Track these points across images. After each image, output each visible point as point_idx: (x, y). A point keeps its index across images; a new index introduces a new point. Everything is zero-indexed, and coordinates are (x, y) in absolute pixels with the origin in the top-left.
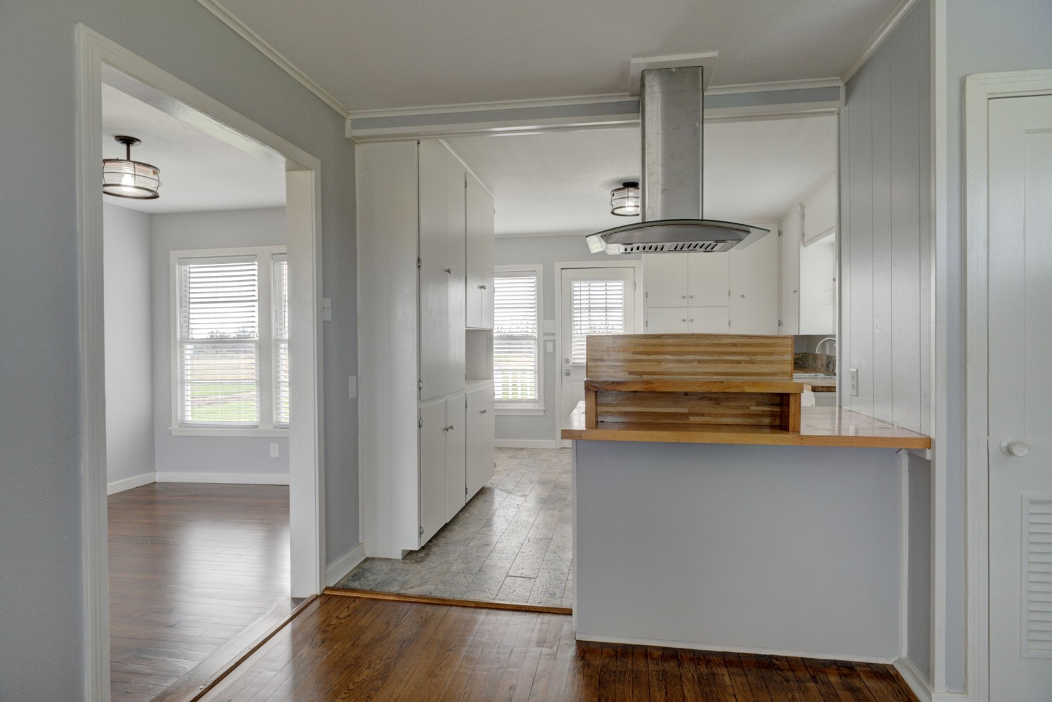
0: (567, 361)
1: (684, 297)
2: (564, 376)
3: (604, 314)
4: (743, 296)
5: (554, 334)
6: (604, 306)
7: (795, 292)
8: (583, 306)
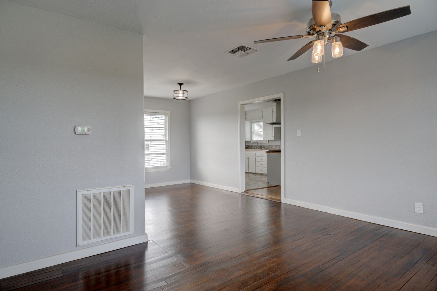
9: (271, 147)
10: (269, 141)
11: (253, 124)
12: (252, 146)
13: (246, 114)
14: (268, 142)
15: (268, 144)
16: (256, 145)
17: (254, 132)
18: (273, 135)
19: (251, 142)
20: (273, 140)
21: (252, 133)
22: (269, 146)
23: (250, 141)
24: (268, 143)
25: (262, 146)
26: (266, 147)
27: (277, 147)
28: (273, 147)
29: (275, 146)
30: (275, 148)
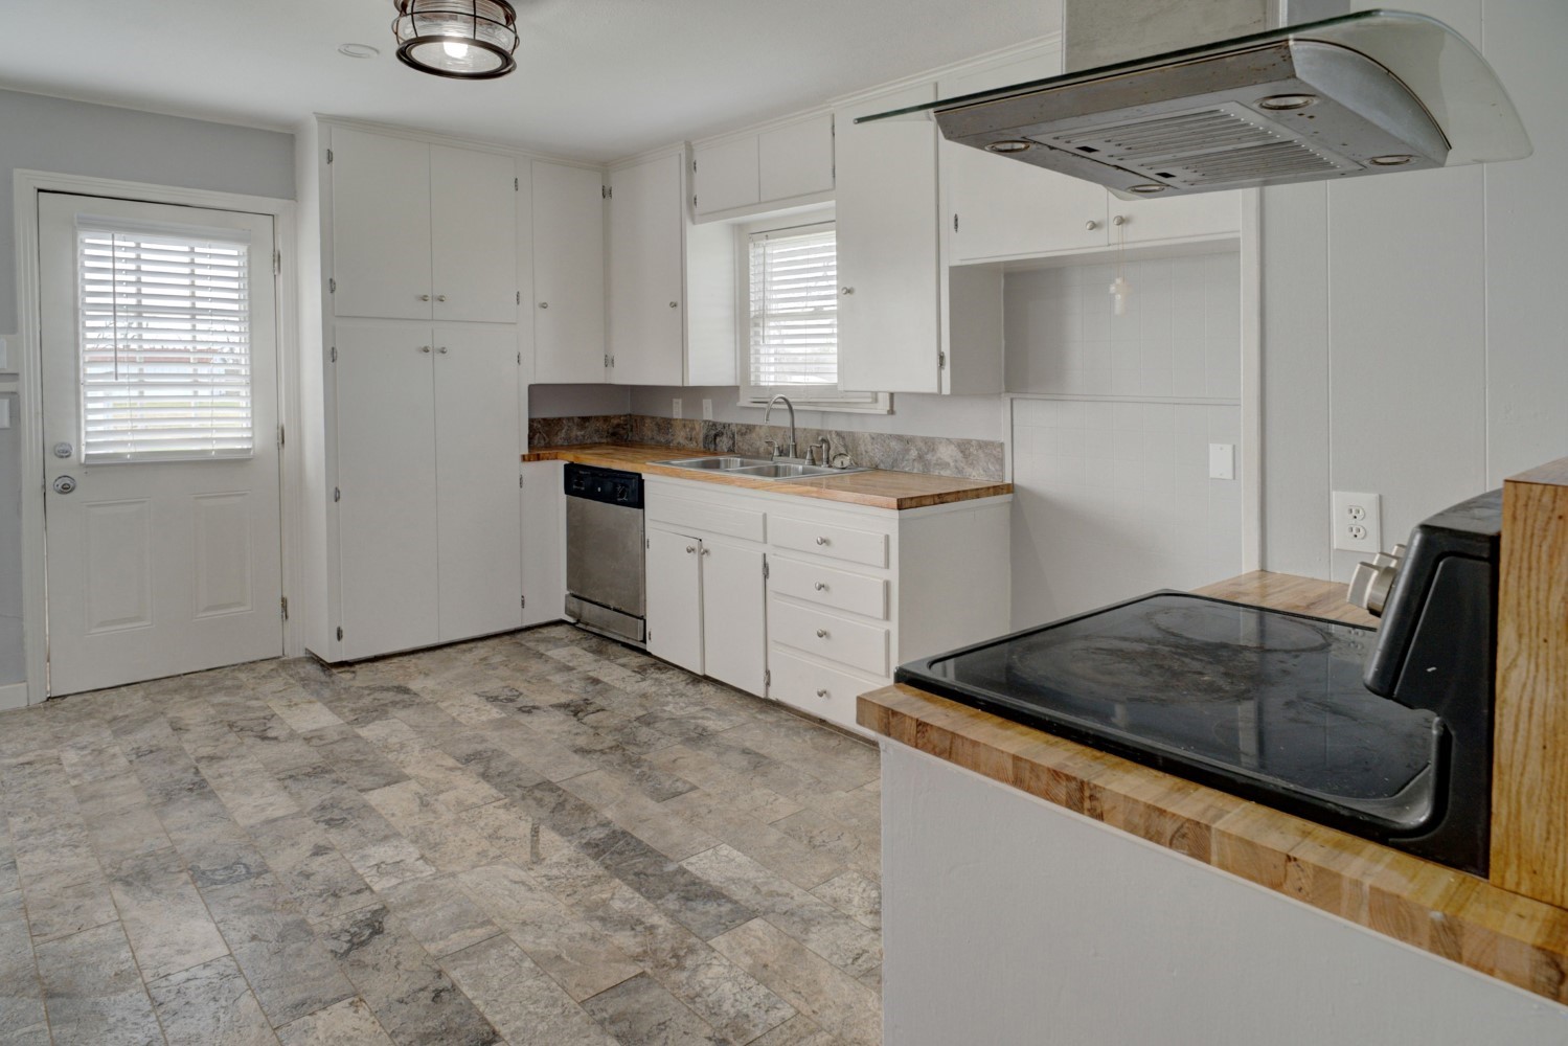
0: (64, 454)
1: (424, 299)
2: (52, 495)
3: (188, 326)
4: (544, 306)
5: (14, 376)
6: (187, 304)
7: (674, 305)
8: (119, 301)
9: (914, 453)
10: (892, 395)
11: (754, 253)
12: (750, 428)
13: (692, 167)
14: (883, 406)
15: (888, 427)
16: (783, 421)
17: (764, 316)
18: (946, 349)
19: (745, 400)
20: (937, 396)
21: (745, 322)
22: (899, 438)
23: (726, 394)
24: (892, 412)
25: (835, 442)
26: (870, 447)
27: (975, 452)
28: (935, 458)
29: (953, 446)
30: (952, 464)
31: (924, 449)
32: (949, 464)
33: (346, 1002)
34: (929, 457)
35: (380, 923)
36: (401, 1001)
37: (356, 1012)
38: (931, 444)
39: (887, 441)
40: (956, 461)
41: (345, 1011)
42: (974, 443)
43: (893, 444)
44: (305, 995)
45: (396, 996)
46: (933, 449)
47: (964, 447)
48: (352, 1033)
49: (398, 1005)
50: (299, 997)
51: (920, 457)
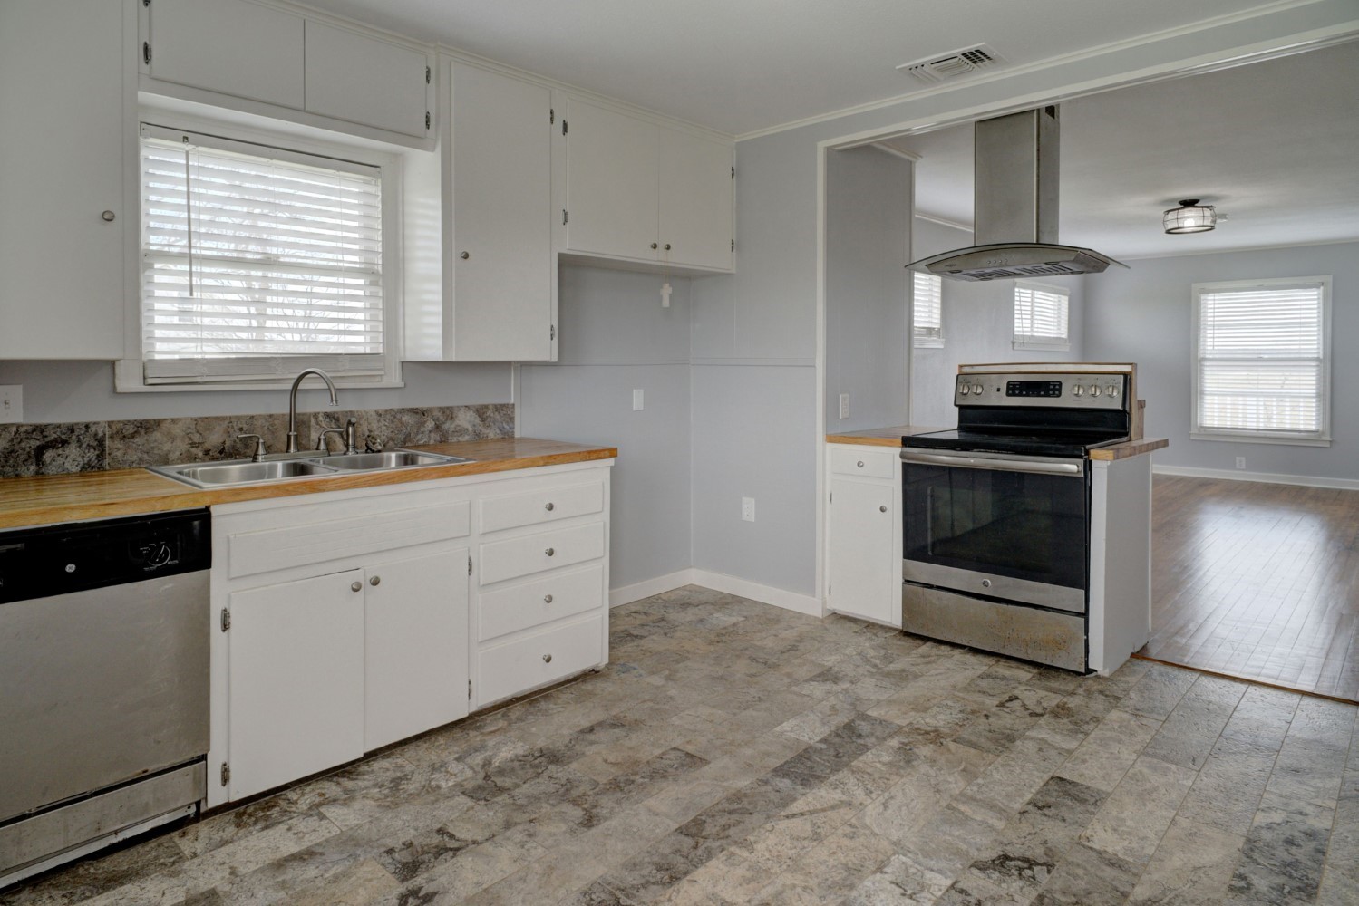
9: (430, 424)
15: (402, 401)
26: (375, 426)
27: (492, 415)
28: (453, 426)
29: (472, 412)
30: (470, 429)
31: (442, 418)
32: (467, 430)
33: (1091, 844)
34: (446, 426)
35: (993, 861)
36: (1064, 820)
37: (1092, 836)
38: (449, 413)
39: (398, 416)
40: (474, 425)
41: (1096, 841)
42: (491, 407)
43: (406, 418)
44: (1104, 867)
45: (1063, 824)
46: (452, 418)
47: (481, 411)
48: (1109, 830)
49: (1068, 820)
50: (1108, 869)
51: (437, 427)
